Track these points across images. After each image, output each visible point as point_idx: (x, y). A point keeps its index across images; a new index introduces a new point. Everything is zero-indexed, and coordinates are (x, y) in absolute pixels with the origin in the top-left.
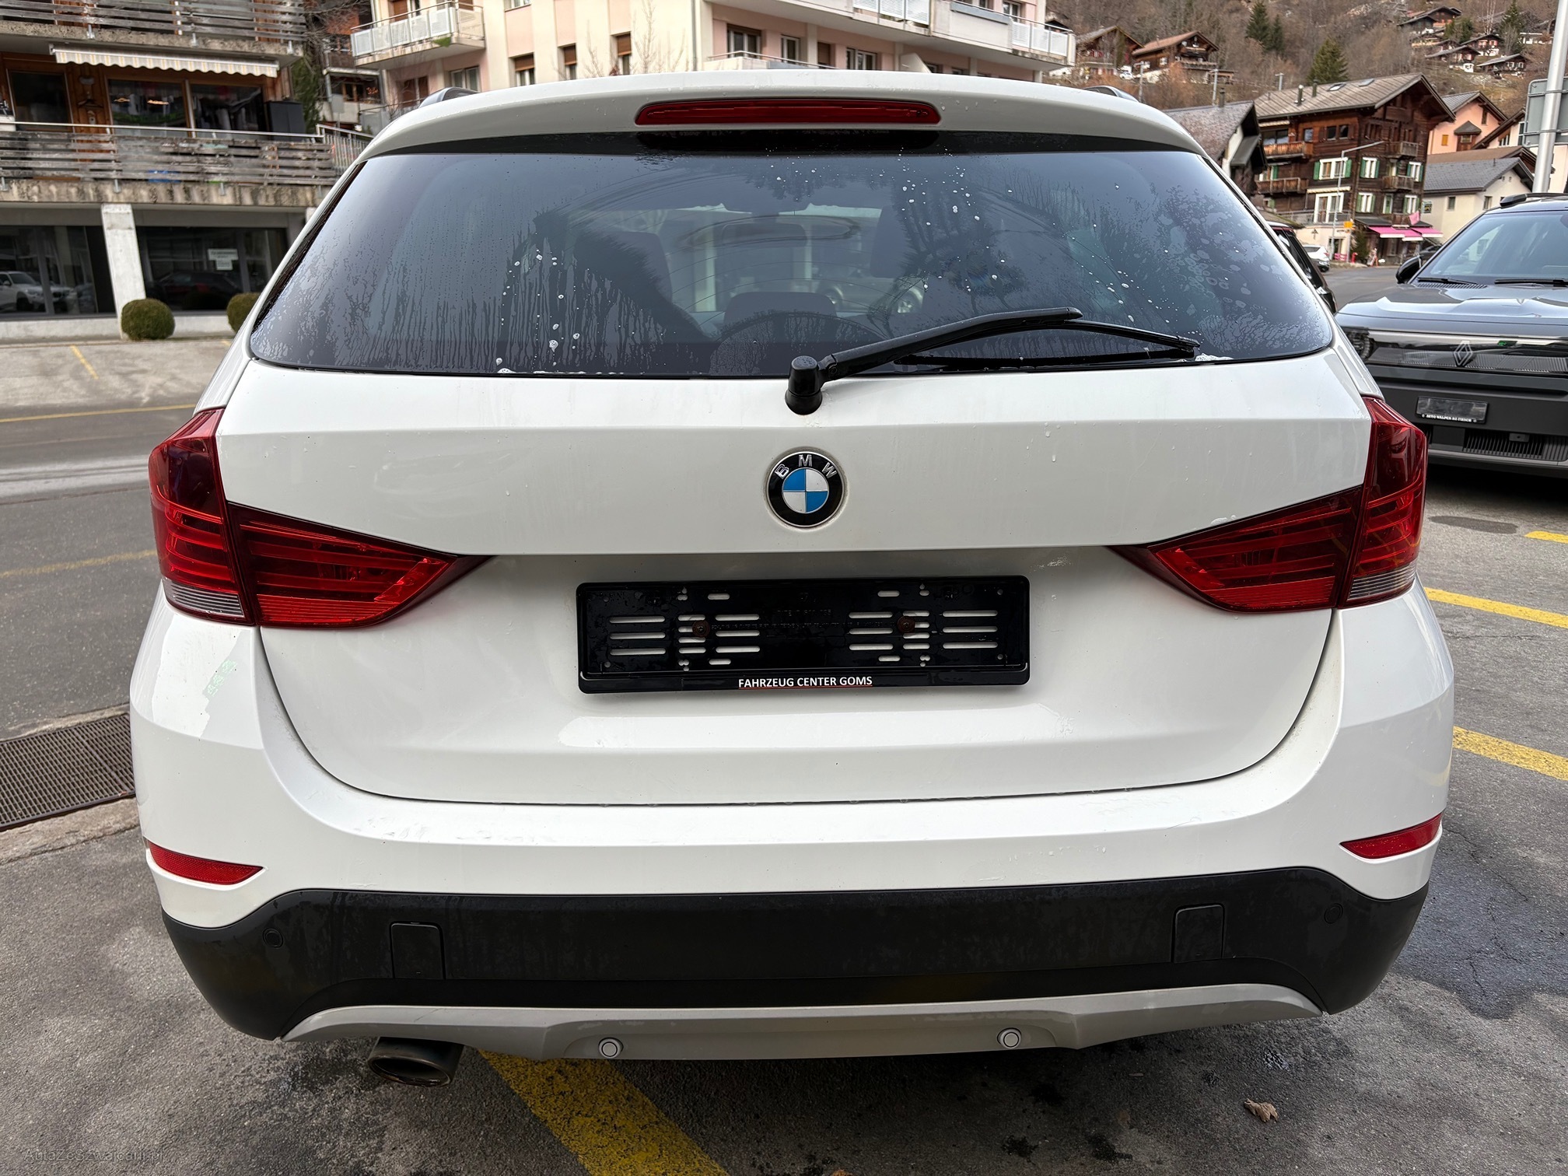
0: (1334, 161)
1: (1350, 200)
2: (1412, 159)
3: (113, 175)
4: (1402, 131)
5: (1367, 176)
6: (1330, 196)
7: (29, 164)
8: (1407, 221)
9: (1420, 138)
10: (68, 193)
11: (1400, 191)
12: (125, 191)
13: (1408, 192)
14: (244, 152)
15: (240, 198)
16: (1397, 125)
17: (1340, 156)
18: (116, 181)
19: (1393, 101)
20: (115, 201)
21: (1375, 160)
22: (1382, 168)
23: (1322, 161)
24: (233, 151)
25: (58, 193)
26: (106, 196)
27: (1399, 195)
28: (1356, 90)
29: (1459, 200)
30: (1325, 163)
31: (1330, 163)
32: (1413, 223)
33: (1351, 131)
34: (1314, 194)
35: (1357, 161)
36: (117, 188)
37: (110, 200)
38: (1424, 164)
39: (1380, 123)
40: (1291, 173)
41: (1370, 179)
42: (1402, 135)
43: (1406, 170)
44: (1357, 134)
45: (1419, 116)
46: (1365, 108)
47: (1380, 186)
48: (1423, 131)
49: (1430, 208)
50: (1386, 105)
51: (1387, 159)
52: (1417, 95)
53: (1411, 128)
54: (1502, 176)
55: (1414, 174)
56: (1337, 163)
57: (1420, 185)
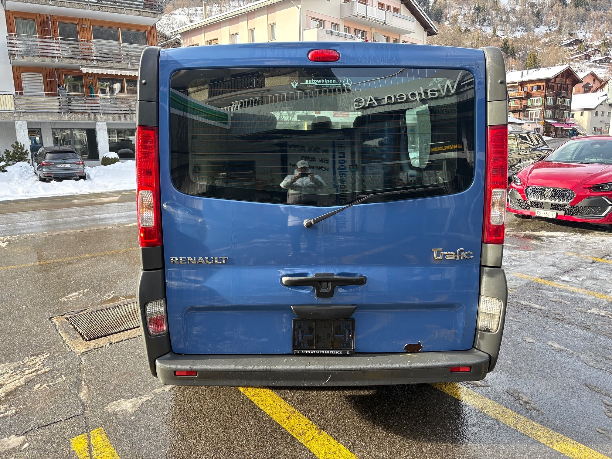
0: (536, 98)
1: (543, 113)
2: (567, 98)
3: (100, 111)
7: (72, 108)
8: (565, 121)
9: (569, 90)
10: (85, 118)
11: (562, 110)
12: (104, 117)
13: (565, 110)
16: (560, 85)
17: (538, 97)
19: (558, 76)
20: (101, 120)
21: (552, 98)
22: (555, 101)
25: (81, 118)
26: (98, 119)
29: (585, 112)
32: (568, 122)
33: (542, 87)
34: (528, 111)
35: (545, 98)
36: (102, 116)
38: (571, 99)
39: (553, 84)
40: (519, 103)
41: (550, 105)
42: (562, 89)
43: (564, 102)
44: (544, 89)
45: (569, 81)
46: (547, 79)
47: (555, 107)
48: (570, 87)
49: (573, 116)
50: (556, 77)
51: (557, 98)
52: (569, 74)
53: (566, 86)
54: (601, 104)
55: (567, 103)
56: (537, 100)
57: (569, 107)
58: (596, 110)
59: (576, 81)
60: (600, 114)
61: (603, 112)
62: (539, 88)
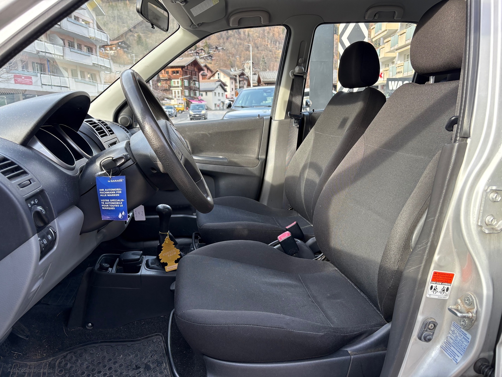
0: (176, 80)
1: (182, 91)
2: (196, 81)
4: (192, 73)
5: (186, 85)
6: (177, 91)
8: (198, 99)
9: (197, 75)
11: (195, 90)
13: (197, 90)
16: (191, 71)
19: (189, 65)
21: (187, 81)
22: (189, 83)
23: (173, 80)
27: (194, 91)
28: (179, 61)
29: (208, 93)
32: (200, 99)
33: (179, 72)
34: (172, 90)
35: (182, 80)
38: (199, 83)
39: (187, 70)
40: (164, 83)
41: (186, 87)
42: (193, 74)
43: (195, 84)
44: (181, 73)
45: (196, 69)
46: (183, 66)
47: (189, 88)
48: (197, 73)
49: (202, 95)
50: (187, 66)
51: (190, 81)
52: (195, 63)
53: (194, 72)
54: (217, 87)
55: (197, 85)
56: (177, 81)
57: (199, 88)
58: (215, 91)
59: (200, 69)
60: (217, 94)
61: (219, 93)
62: (177, 72)
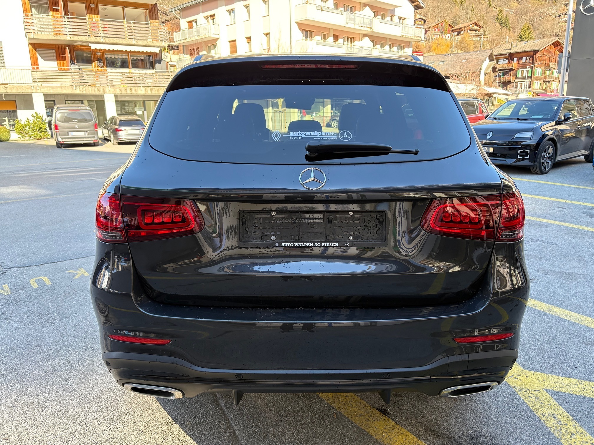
4: (551, 58)
5: (537, 75)
6: (523, 83)
8: (553, 92)
10: (94, 90)
12: (112, 89)
13: (553, 81)
14: (149, 77)
15: (147, 91)
17: (526, 68)
18: (109, 86)
19: (547, 48)
20: (109, 92)
21: (540, 69)
22: (543, 72)
23: (520, 70)
24: (146, 76)
25: (91, 90)
28: (533, 44)
30: (522, 71)
31: (523, 71)
32: (555, 92)
34: (517, 82)
36: (109, 89)
37: (107, 92)
39: (541, 56)
43: (552, 73)
47: (543, 79)
50: (544, 49)
56: (526, 71)
